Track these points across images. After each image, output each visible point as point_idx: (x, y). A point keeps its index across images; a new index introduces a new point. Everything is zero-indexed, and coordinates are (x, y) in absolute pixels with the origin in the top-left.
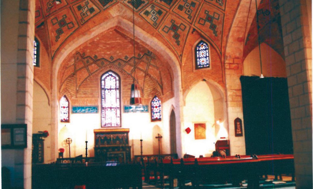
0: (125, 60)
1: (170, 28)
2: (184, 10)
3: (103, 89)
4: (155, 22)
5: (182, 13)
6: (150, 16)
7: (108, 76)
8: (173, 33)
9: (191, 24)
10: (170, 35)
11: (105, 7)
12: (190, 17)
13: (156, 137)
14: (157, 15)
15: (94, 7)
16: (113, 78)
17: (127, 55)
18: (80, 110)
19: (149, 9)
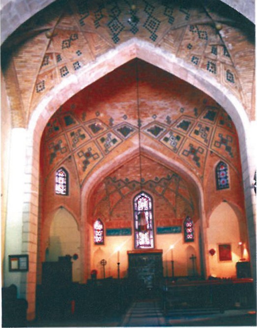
0: (156, 181)
1: (189, 152)
2: (200, 134)
3: (136, 211)
4: (175, 147)
5: (198, 137)
6: (169, 142)
7: (141, 198)
8: (192, 156)
9: (208, 147)
10: (190, 158)
11: (127, 137)
12: (206, 141)
13: (190, 258)
14: (176, 141)
15: (116, 138)
16: (145, 199)
17: (157, 176)
18: (113, 233)
19: (168, 135)
